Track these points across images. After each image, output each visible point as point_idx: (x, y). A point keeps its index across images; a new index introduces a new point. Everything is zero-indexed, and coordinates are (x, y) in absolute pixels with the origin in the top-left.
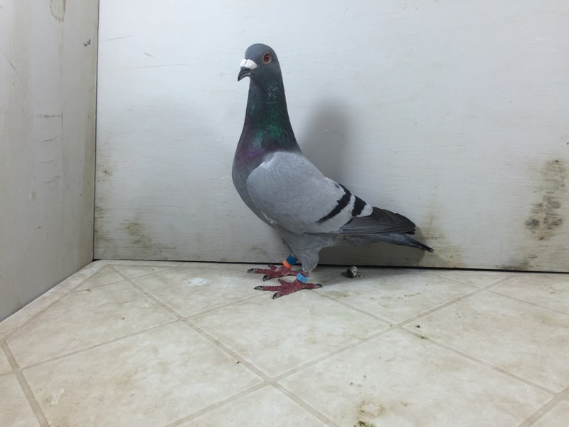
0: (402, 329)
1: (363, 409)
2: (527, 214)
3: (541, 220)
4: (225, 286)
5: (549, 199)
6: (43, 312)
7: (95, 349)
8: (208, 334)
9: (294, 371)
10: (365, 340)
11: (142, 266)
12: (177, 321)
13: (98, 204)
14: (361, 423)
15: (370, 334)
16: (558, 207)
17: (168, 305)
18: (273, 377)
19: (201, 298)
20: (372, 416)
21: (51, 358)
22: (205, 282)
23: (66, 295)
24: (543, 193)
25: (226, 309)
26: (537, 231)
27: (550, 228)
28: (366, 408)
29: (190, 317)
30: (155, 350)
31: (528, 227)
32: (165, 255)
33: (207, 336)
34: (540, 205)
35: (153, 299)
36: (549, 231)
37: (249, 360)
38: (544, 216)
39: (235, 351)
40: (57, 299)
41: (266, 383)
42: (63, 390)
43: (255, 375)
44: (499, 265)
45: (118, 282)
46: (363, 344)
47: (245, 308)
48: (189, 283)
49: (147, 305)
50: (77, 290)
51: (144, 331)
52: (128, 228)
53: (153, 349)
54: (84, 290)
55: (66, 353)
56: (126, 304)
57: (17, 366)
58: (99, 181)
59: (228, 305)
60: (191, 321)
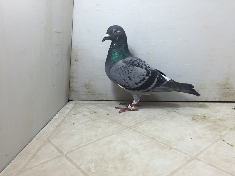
6: (59, 125)
7: (96, 142)
8: (146, 134)
9: (201, 152)
12: (126, 129)
15: (223, 133)
17: (117, 121)
18: (193, 155)
21: (77, 148)
23: (65, 117)
25: (146, 123)
29: (131, 126)
30: (126, 143)
32: (102, 98)
33: (146, 135)
35: (108, 118)
37: (175, 147)
39: (165, 142)
40: (62, 119)
41: (192, 159)
42: (94, 164)
43: (184, 155)
45: (86, 111)
47: (155, 122)
49: (106, 121)
50: (69, 114)
51: (114, 133)
52: (85, 86)
53: (124, 142)
54: (73, 115)
55: (83, 145)
56: (97, 121)
57: (62, 152)
58: (72, 64)
59: (145, 121)
60: (133, 128)
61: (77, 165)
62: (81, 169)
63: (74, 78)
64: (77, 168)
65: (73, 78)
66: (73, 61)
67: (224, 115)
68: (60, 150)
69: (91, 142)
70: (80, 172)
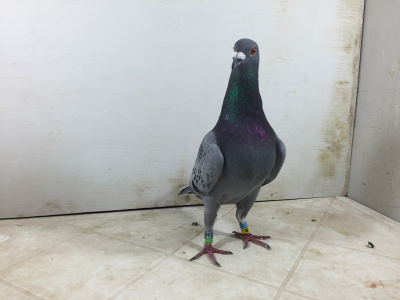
0: (174, 256)
4: (26, 240)
8: (18, 286)
10: (150, 270)
15: (153, 264)
19: (5, 254)
22: (7, 238)
25: (30, 261)
33: (17, 288)
46: (149, 273)
59: (32, 257)
67: (169, 230)
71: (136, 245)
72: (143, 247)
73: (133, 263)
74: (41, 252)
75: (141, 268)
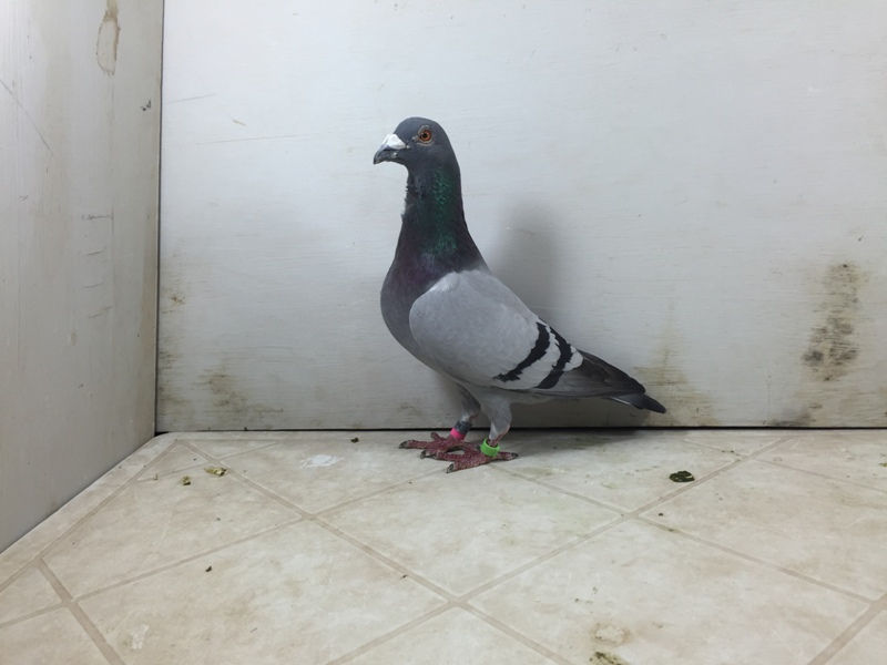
0: (638, 518)
1: (598, 635)
2: (805, 345)
3: (826, 352)
4: (365, 465)
5: (836, 322)
6: (92, 514)
8: (352, 536)
9: (489, 586)
10: (587, 537)
11: (233, 440)
12: (301, 520)
13: (164, 347)
14: (600, 655)
15: (593, 529)
16: (850, 333)
17: (283, 498)
18: (461, 595)
19: (331, 485)
20: (614, 643)
21: (118, 581)
22: (334, 461)
23: (123, 488)
24: (827, 313)
25: (372, 500)
26: (821, 369)
27: (839, 364)
28: (602, 633)
29: (320, 513)
30: (276, 564)
31: (808, 363)
32: (268, 421)
34: (824, 330)
35: (259, 488)
36: (838, 367)
37: (419, 573)
38: (830, 346)
39: (396, 560)
40: (110, 494)
41: (450, 605)
42: (147, 628)
43: (433, 594)
44: (767, 420)
46: (585, 542)
47: (401, 497)
48: (309, 463)
49: (249, 498)
50: (139, 479)
51: (254, 537)
52: (210, 382)
53: (272, 561)
54: (149, 480)
55: (140, 573)
56: (218, 498)
57: (69, 595)
58: (164, 313)
59: (374, 494)
60: (323, 520)
61: (97, 631)
62: (104, 640)
63: (171, 359)
64: (94, 640)
65: (169, 356)
66: (166, 302)
67: (632, 471)
68: (64, 589)
69: (168, 564)
70: (97, 650)
71: (562, 492)
72: (576, 496)
73: (554, 522)
74: (389, 488)
75: (570, 532)
